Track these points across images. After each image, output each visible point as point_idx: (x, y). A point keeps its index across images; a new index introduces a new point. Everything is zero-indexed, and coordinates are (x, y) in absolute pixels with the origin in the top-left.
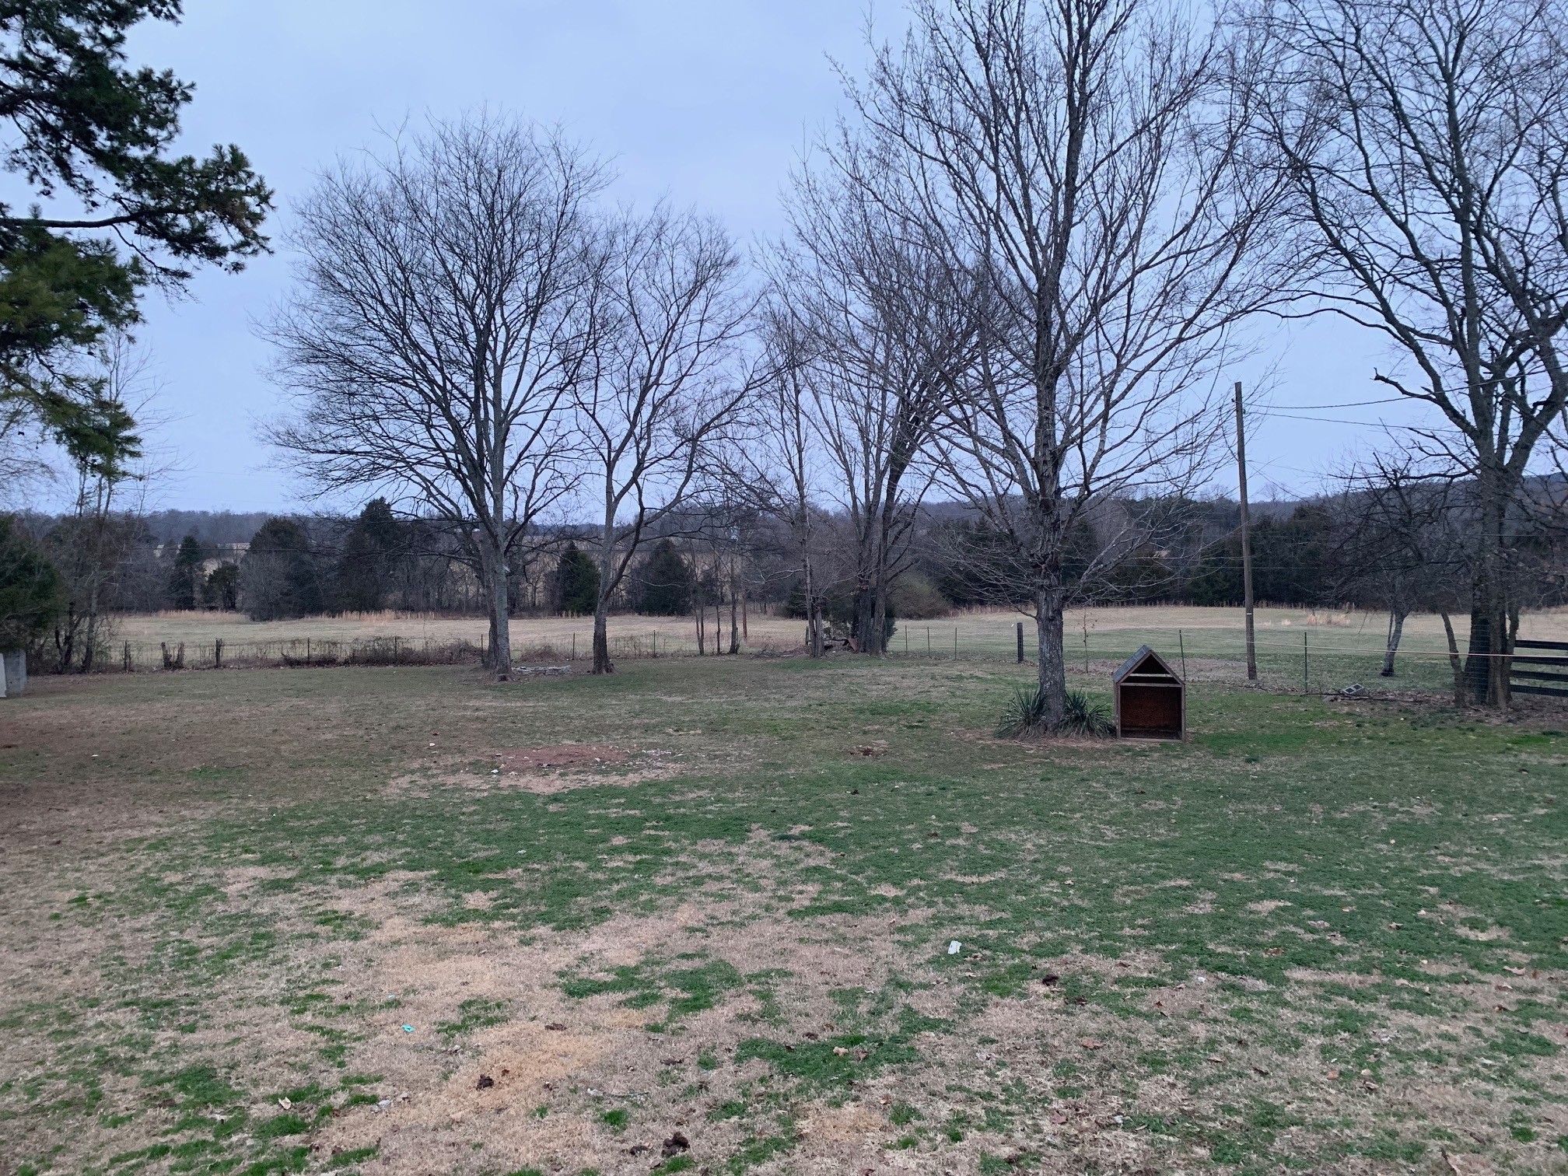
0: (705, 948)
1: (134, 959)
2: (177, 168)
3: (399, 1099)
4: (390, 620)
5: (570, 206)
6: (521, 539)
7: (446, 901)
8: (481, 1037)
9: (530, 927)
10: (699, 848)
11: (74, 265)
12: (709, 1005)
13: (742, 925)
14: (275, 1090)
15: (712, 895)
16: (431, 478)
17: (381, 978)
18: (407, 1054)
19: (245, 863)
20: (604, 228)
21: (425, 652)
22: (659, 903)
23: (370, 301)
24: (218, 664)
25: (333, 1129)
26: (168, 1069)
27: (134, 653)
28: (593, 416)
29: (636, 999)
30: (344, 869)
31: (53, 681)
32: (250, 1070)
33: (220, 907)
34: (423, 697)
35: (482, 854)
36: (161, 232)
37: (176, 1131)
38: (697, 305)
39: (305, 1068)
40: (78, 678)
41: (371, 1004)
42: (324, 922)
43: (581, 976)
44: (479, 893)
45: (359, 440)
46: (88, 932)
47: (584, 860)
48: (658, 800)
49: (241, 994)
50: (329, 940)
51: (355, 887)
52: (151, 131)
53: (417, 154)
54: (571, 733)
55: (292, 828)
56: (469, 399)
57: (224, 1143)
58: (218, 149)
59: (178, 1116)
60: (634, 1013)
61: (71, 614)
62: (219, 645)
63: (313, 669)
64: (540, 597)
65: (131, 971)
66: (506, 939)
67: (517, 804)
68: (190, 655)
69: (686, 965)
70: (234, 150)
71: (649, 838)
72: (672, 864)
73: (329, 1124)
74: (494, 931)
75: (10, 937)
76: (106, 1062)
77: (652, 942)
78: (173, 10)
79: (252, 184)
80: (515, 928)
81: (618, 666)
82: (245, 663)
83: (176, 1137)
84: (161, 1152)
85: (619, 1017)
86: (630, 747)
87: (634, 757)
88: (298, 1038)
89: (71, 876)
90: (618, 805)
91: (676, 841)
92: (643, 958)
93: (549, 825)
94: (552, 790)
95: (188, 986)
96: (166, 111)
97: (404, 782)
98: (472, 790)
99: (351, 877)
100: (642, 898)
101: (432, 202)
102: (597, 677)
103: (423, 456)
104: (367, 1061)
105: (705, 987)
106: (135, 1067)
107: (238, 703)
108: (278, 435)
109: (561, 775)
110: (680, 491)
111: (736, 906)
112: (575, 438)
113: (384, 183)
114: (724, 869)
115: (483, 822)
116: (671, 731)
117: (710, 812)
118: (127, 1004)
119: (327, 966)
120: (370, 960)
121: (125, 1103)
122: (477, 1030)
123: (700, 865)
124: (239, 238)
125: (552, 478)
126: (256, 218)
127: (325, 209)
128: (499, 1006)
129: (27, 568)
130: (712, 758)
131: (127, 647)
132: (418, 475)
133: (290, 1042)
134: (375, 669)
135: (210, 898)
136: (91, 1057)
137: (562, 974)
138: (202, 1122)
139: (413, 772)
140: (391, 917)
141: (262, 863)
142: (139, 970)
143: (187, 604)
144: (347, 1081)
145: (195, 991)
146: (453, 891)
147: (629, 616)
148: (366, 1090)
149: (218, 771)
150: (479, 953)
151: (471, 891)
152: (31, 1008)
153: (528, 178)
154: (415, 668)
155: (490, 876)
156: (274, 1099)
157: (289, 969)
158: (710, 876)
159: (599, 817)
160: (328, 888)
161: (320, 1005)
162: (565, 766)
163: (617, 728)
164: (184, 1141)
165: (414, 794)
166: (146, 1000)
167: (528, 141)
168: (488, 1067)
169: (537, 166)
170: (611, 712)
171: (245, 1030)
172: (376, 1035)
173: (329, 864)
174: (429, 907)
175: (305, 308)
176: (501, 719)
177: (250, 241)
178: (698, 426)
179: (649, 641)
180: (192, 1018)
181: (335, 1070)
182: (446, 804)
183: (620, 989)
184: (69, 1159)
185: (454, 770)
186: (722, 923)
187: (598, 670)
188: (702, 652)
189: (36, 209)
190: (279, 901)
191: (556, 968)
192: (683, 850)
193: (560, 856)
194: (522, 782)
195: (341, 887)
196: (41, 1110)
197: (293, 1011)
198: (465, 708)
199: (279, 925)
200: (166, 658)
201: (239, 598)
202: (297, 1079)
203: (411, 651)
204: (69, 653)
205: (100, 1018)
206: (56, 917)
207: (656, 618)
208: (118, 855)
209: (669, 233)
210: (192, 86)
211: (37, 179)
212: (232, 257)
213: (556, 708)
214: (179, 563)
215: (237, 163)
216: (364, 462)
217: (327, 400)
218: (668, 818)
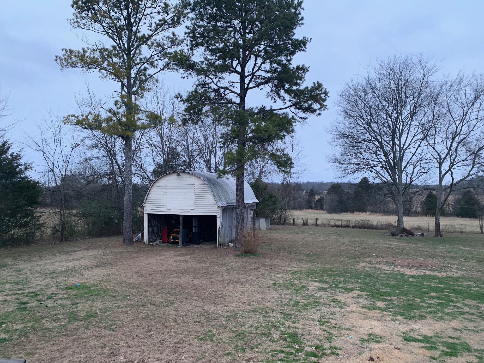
0: (460, 337)
1: (285, 302)
2: (304, 90)
3: (345, 356)
4: (368, 215)
5: (425, 79)
6: (409, 190)
7: (370, 303)
8: (373, 345)
9: (396, 316)
10: (465, 302)
11: (278, 120)
12: (456, 356)
13: (478, 332)
14: (312, 344)
15: (467, 319)
16: (378, 171)
17: (346, 321)
18: (349, 344)
19: (315, 281)
20: (438, 84)
21: (377, 225)
22: (445, 318)
23: (359, 118)
24: (317, 225)
25: (325, 359)
26: (287, 331)
27: (296, 221)
28: (434, 148)
29: (428, 347)
30: (341, 288)
31: (277, 226)
32: (306, 337)
33: (307, 292)
34: (374, 239)
35: (384, 290)
36: (300, 108)
37: (286, 348)
38: (477, 105)
39: (321, 341)
40: (282, 226)
41: (342, 327)
42: (333, 302)
43: (410, 335)
44: (381, 302)
45: (356, 160)
46: (275, 292)
47: (419, 298)
48: (452, 283)
49: (308, 317)
50: (334, 307)
51: (344, 293)
52: (298, 81)
53: (374, 73)
54: (422, 256)
55: (329, 273)
56: (390, 145)
57: (297, 354)
58: (314, 83)
59: (287, 344)
60: (427, 351)
61: (281, 209)
62: (317, 220)
63: (342, 228)
64: (419, 209)
65: (283, 304)
66: (387, 318)
67: (399, 277)
68: (310, 222)
69: (451, 341)
70: (318, 83)
71: (446, 295)
72: (453, 306)
73: (325, 358)
74: (384, 315)
75: (258, 290)
76: (273, 326)
77: (439, 330)
78: (304, 49)
79: (323, 91)
80: (391, 315)
81: (444, 235)
82: (324, 225)
83: (286, 349)
84: (282, 352)
85: (421, 351)
86: (444, 263)
87: (445, 267)
88: (320, 332)
89: (273, 277)
90: (436, 282)
91: (456, 298)
92: (434, 335)
93: (408, 285)
94: (412, 274)
95: (295, 311)
96: (302, 75)
97: (363, 264)
98: (385, 270)
99: (343, 290)
100: (438, 315)
101: (378, 86)
102: (436, 238)
103: (376, 164)
104: (338, 343)
105: (456, 349)
106: (279, 329)
107: (320, 236)
108: (333, 159)
109: (416, 269)
110: (470, 172)
111: (476, 325)
112: (429, 156)
113: (364, 83)
114: (474, 311)
115: (386, 280)
116: (462, 260)
117: (472, 290)
118: (281, 313)
119: (332, 314)
120: (344, 315)
121: (276, 337)
122: (372, 343)
123: (465, 308)
124: (319, 106)
125: (420, 169)
126: (324, 100)
127: (347, 94)
128: (380, 338)
129: (271, 197)
130: (478, 271)
131: (294, 219)
132: (374, 170)
133: (318, 332)
134: (361, 230)
135: (305, 289)
136: (270, 324)
137: (404, 333)
138: (292, 347)
139: (366, 262)
140: (353, 304)
141: (319, 282)
142: (285, 305)
143: (310, 208)
144: (331, 347)
145: (297, 313)
146: (373, 300)
147: (453, 218)
148: (336, 351)
149: (312, 255)
150: (378, 320)
151: (378, 301)
152: (260, 308)
153: (411, 73)
154: (374, 230)
155: (386, 298)
156: (311, 346)
157: (322, 313)
158: (468, 313)
159: (427, 285)
160: (336, 292)
161: (328, 324)
162: (418, 267)
163: (440, 256)
164: (288, 351)
165: (366, 269)
166: (285, 313)
167: (410, 61)
168: (373, 355)
169: (414, 68)
170: (439, 250)
171: (307, 326)
172: (341, 336)
173: (338, 285)
174: (365, 303)
175: (339, 123)
176: (398, 249)
177: (323, 107)
178: (477, 149)
179: (459, 227)
180: (295, 320)
181: (328, 343)
182: (376, 273)
183: (423, 343)
184: (261, 347)
185: (380, 263)
186: (469, 330)
187: (436, 235)
188: (482, 232)
189: (271, 107)
190: (322, 293)
191: (402, 330)
192: (459, 302)
193: (411, 296)
194: (402, 270)
195: (340, 293)
196: (257, 334)
197: (320, 324)
198: (387, 244)
199: (321, 300)
200: (304, 222)
201: (325, 206)
202: (318, 343)
203: (373, 225)
204: (280, 220)
205: (274, 314)
206: (268, 287)
207: (464, 219)
208: (284, 274)
209: (464, 82)
210: (309, 67)
211: (273, 99)
212: (318, 112)
213: (418, 247)
214: (309, 196)
215: (319, 86)
216: (358, 166)
217: (347, 149)
218: (454, 290)
